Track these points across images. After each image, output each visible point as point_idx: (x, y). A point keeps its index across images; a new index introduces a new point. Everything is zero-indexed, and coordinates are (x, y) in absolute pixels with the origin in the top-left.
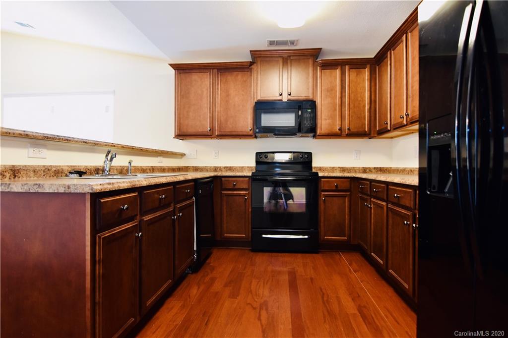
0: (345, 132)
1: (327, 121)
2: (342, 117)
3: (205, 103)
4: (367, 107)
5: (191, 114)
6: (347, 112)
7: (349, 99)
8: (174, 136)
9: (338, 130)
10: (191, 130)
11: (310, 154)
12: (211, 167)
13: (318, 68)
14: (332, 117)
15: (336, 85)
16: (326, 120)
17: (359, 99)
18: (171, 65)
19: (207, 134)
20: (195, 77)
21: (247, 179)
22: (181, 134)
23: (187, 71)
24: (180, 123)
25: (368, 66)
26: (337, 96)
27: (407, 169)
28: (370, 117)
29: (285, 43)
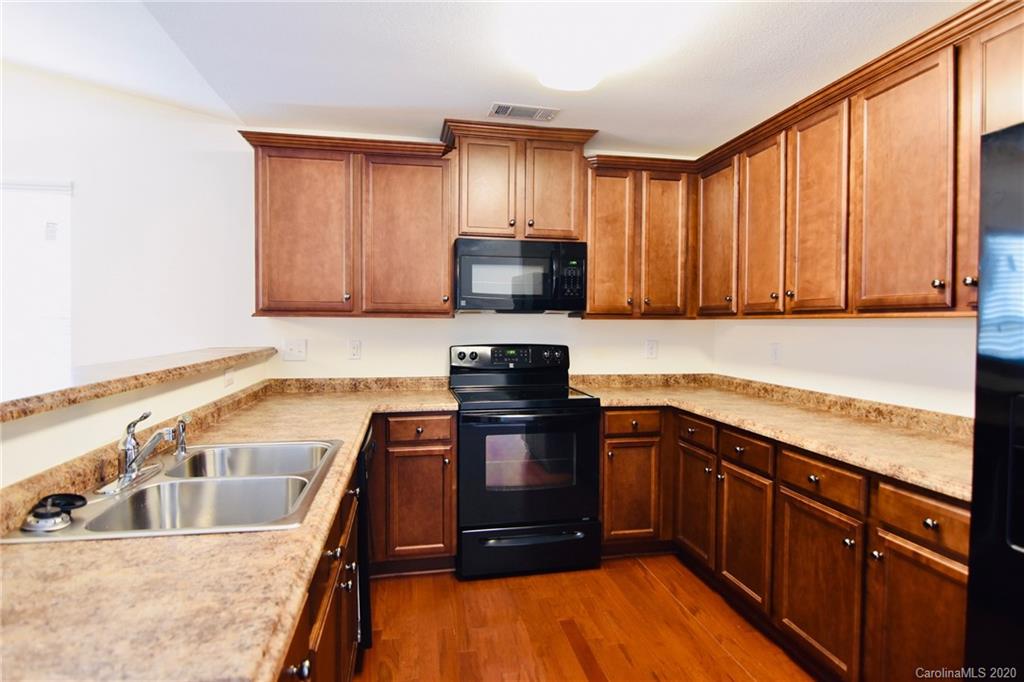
0: (640, 307)
1: (607, 284)
2: (635, 278)
3: (336, 234)
4: (680, 260)
5: (299, 258)
6: (643, 267)
7: (649, 240)
8: (254, 312)
9: (626, 304)
10: (301, 298)
11: (564, 350)
12: (343, 380)
13: (590, 171)
14: (616, 277)
15: (624, 211)
16: (603, 282)
17: (666, 242)
18: (246, 135)
19: (340, 307)
20: (311, 169)
21: (449, 417)
22: (273, 305)
23: (289, 152)
24: (271, 281)
25: (684, 176)
26: (624, 233)
27: (754, 385)
28: (686, 278)
29: (530, 113)
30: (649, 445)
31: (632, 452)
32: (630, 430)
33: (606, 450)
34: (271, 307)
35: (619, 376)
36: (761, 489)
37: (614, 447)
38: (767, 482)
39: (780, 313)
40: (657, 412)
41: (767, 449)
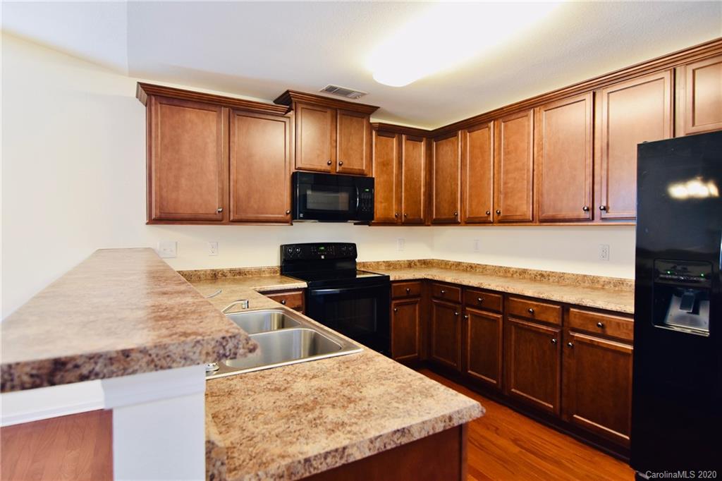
0: (401, 219)
1: (383, 205)
2: (399, 201)
3: (211, 163)
4: (423, 190)
5: (183, 181)
6: (403, 194)
7: (406, 177)
8: (146, 221)
9: (394, 217)
10: (185, 211)
11: (354, 245)
12: (206, 271)
13: (374, 133)
14: (388, 199)
15: (392, 159)
16: (381, 202)
17: (415, 179)
19: (214, 217)
20: (192, 116)
21: (301, 292)
22: (163, 216)
23: (176, 102)
24: (161, 197)
25: (424, 139)
26: (393, 172)
27: (463, 264)
28: (425, 201)
29: (346, 93)
30: (415, 303)
31: (406, 308)
32: (405, 295)
33: (393, 306)
34: (162, 216)
35: (384, 262)
36: (496, 320)
37: (397, 305)
38: (499, 316)
39: (490, 222)
40: (418, 282)
41: (499, 298)
